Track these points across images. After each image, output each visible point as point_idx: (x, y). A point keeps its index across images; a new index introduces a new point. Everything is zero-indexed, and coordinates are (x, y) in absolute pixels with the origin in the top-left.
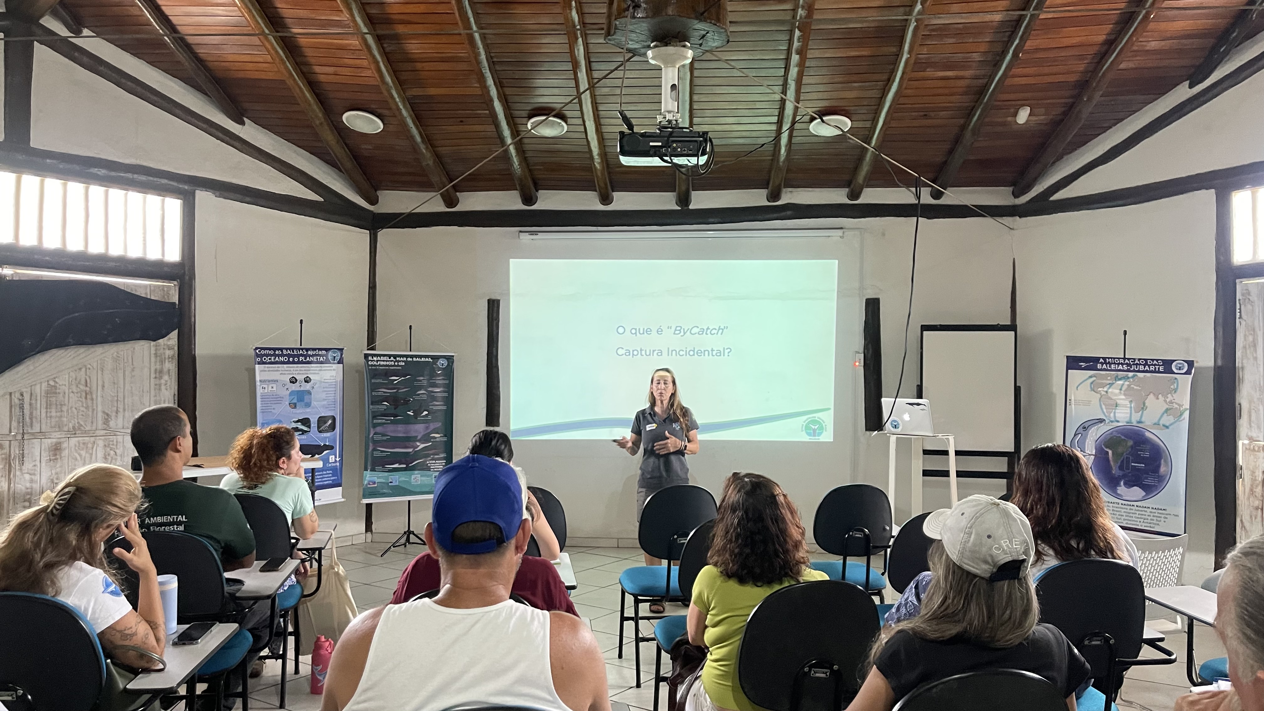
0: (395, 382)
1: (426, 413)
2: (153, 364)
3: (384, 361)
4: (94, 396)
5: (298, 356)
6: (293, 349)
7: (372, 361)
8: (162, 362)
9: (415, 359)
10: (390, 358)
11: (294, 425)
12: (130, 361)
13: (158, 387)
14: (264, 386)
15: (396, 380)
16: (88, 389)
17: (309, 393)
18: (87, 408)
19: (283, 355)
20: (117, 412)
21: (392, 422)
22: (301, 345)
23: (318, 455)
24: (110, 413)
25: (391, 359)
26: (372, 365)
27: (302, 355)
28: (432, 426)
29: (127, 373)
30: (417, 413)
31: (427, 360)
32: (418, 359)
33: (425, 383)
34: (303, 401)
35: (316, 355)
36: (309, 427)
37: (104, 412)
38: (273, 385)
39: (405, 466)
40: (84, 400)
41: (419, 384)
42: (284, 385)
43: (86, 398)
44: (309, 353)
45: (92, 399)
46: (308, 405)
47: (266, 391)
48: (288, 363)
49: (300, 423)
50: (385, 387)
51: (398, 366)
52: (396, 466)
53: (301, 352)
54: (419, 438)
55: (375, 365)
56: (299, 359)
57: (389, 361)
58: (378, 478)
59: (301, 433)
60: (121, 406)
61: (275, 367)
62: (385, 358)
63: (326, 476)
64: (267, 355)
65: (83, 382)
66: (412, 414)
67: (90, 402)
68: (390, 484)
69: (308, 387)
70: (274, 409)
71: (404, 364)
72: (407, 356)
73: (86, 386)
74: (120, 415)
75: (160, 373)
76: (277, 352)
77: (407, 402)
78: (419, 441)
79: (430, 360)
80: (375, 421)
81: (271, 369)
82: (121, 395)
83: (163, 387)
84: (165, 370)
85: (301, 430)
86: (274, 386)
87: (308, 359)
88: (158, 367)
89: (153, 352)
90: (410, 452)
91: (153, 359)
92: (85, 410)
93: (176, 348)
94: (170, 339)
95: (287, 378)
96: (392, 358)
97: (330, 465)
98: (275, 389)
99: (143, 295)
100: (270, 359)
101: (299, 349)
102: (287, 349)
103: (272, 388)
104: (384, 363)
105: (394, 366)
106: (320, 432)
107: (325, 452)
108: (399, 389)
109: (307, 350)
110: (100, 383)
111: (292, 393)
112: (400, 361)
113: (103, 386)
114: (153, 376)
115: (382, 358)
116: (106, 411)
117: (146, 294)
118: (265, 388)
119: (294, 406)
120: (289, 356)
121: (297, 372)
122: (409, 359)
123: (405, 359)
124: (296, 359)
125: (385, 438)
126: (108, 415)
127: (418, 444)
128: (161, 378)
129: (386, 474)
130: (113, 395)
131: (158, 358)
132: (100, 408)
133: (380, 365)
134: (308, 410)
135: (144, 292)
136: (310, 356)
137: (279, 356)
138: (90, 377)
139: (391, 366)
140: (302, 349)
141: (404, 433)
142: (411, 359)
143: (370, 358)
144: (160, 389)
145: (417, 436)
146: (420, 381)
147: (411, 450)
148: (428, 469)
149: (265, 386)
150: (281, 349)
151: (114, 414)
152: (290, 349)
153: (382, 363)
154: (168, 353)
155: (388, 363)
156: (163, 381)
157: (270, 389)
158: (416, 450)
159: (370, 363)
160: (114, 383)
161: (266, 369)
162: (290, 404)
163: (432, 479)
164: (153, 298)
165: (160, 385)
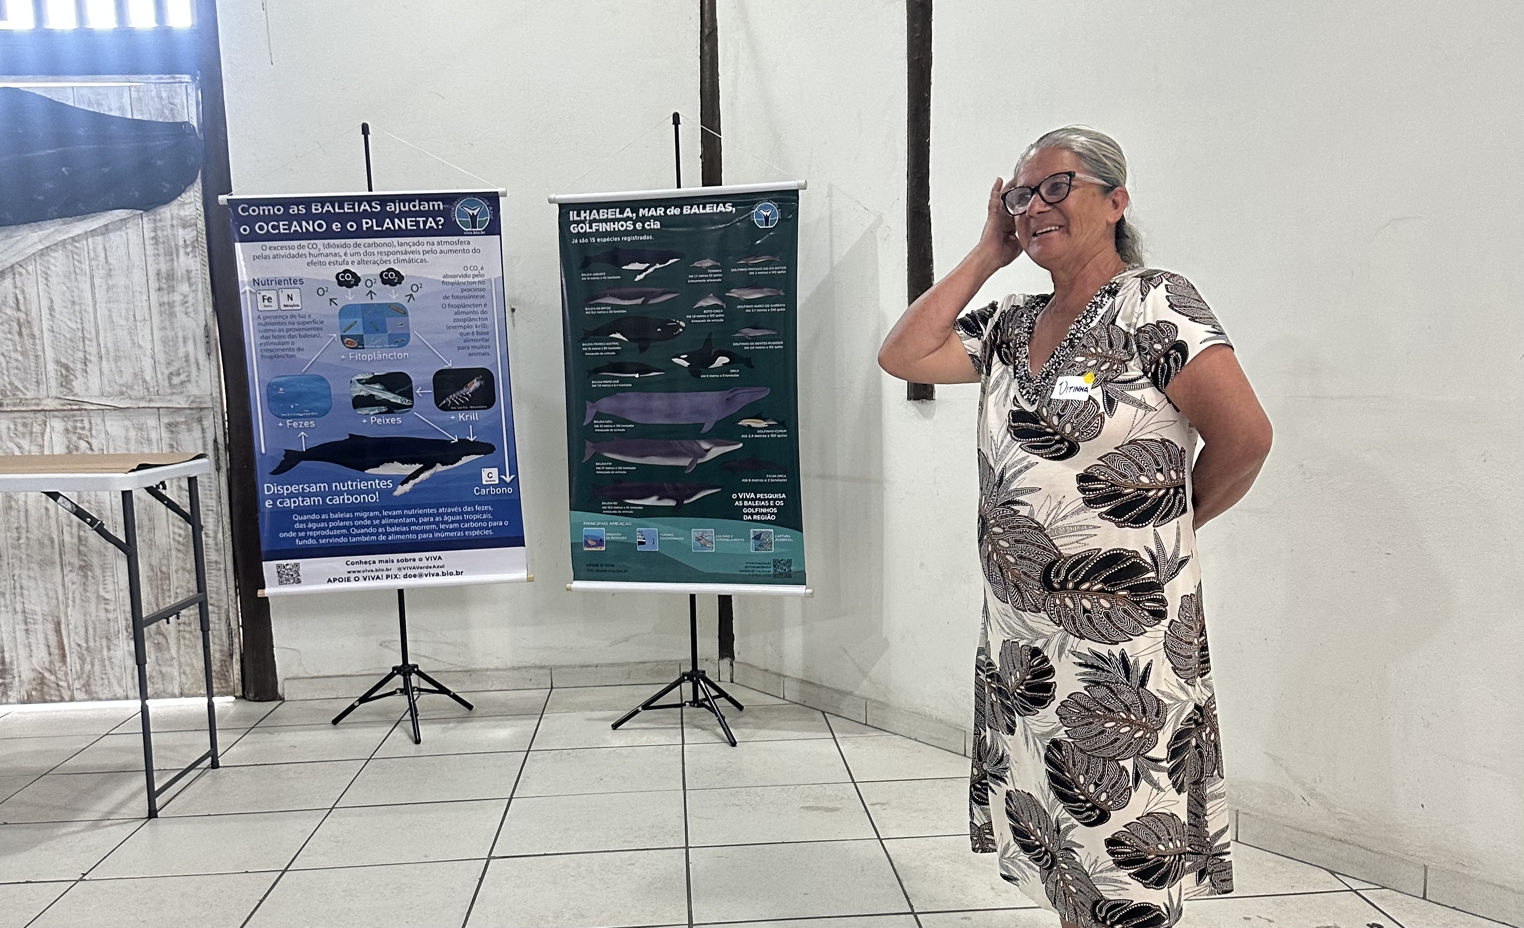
0: (639, 278)
1: (722, 360)
2: (150, 260)
3: (606, 221)
4: (37, 333)
5: (357, 217)
6: (341, 201)
7: (578, 223)
8: (171, 254)
9: (686, 210)
10: (621, 213)
11: (362, 391)
12: (102, 255)
13: (168, 310)
14: (268, 294)
15: (641, 272)
16: (22, 316)
17: (400, 311)
18: (24, 354)
19: (309, 217)
20: (85, 362)
21: (639, 387)
22: (370, 189)
23: (443, 465)
24: (71, 365)
25: (625, 215)
26: (579, 235)
27: (366, 214)
28: (744, 397)
29: (97, 281)
30: (700, 361)
31: (721, 208)
32: (695, 210)
33: (715, 276)
34: (385, 331)
35: (410, 214)
36: (409, 394)
37: (58, 362)
38: (290, 292)
39: (672, 503)
40: (17, 337)
41: (702, 279)
42: (321, 291)
43: (20, 334)
44: (390, 207)
45: (33, 336)
46: (401, 340)
47: (274, 305)
48: (329, 235)
49: (377, 386)
50: (614, 291)
51: (644, 231)
52: (652, 501)
53: (365, 206)
54: (705, 429)
55: (585, 235)
56: (360, 225)
57: (619, 220)
58: (609, 529)
59: (384, 409)
60: (92, 349)
61: (293, 248)
62: (610, 214)
63: (475, 517)
64: (267, 219)
65: (11, 301)
66: (686, 364)
67: (28, 342)
68: (639, 548)
69: (394, 295)
70: (299, 349)
71: (658, 225)
72: (666, 202)
73: (18, 309)
74: (93, 368)
75: (168, 280)
76: (294, 210)
77: (670, 331)
78: (706, 437)
79: (729, 208)
80: (594, 384)
81: (282, 252)
82: (89, 326)
83: (178, 309)
84: (180, 272)
85: (385, 403)
86: (295, 293)
87: (387, 224)
88: (164, 267)
89: (148, 234)
90: (684, 468)
91: (150, 250)
92: (20, 358)
93: (201, 224)
94: (183, 204)
95: (330, 273)
96: (628, 213)
97: (483, 492)
98: (296, 300)
99: (116, 113)
100: (273, 227)
101: (360, 199)
102: (323, 201)
103: (290, 297)
104: (610, 227)
105: (635, 232)
106: (445, 408)
107: (465, 460)
108: (649, 296)
109: (384, 200)
110: (45, 303)
111: (347, 311)
112: (648, 219)
113: (51, 309)
114: (153, 285)
115: (604, 214)
116: (63, 360)
117: (122, 108)
118: (269, 299)
119: (358, 343)
120: (329, 218)
121: (356, 259)
122: (673, 211)
123: (660, 211)
124: (351, 226)
125: (621, 428)
126: (67, 368)
127: (705, 446)
128: (172, 289)
129: (629, 521)
130: (74, 326)
131: (161, 246)
132: (50, 354)
133: (598, 234)
134: (401, 354)
135: (114, 105)
136: (392, 216)
137: (299, 218)
138: (23, 292)
139: (627, 233)
140: (369, 199)
141: (669, 416)
142: (677, 211)
143: (573, 216)
144: (172, 315)
145: (703, 425)
146: (704, 271)
147: (685, 462)
148: (736, 514)
149: (272, 294)
150: (307, 202)
151: (80, 366)
152: (332, 200)
153: (603, 227)
154: (188, 235)
155: (617, 226)
156: (177, 297)
157: (284, 300)
158: (700, 461)
159: (574, 229)
160: (73, 303)
161: (267, 252)
162: (343, 338)
163: (747, 540)
164: (137, 116)
165: (171, 305)
